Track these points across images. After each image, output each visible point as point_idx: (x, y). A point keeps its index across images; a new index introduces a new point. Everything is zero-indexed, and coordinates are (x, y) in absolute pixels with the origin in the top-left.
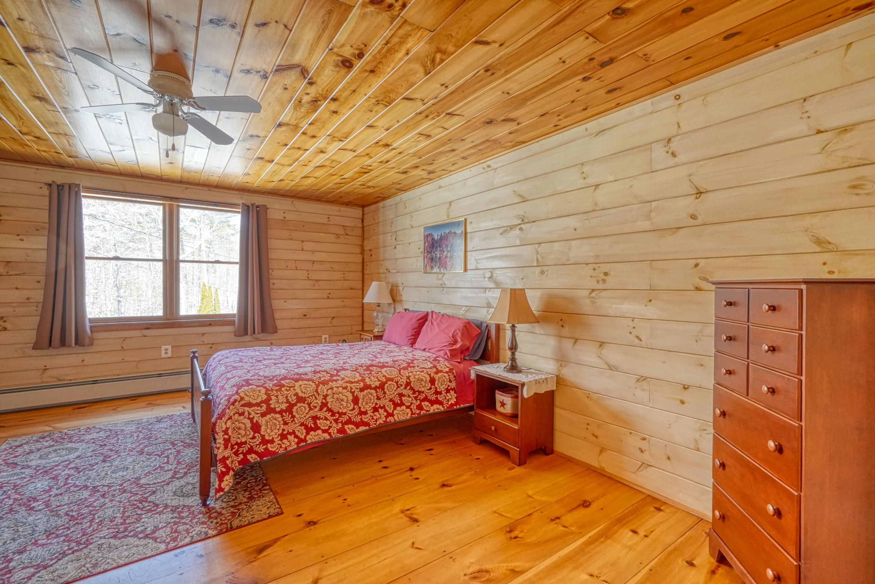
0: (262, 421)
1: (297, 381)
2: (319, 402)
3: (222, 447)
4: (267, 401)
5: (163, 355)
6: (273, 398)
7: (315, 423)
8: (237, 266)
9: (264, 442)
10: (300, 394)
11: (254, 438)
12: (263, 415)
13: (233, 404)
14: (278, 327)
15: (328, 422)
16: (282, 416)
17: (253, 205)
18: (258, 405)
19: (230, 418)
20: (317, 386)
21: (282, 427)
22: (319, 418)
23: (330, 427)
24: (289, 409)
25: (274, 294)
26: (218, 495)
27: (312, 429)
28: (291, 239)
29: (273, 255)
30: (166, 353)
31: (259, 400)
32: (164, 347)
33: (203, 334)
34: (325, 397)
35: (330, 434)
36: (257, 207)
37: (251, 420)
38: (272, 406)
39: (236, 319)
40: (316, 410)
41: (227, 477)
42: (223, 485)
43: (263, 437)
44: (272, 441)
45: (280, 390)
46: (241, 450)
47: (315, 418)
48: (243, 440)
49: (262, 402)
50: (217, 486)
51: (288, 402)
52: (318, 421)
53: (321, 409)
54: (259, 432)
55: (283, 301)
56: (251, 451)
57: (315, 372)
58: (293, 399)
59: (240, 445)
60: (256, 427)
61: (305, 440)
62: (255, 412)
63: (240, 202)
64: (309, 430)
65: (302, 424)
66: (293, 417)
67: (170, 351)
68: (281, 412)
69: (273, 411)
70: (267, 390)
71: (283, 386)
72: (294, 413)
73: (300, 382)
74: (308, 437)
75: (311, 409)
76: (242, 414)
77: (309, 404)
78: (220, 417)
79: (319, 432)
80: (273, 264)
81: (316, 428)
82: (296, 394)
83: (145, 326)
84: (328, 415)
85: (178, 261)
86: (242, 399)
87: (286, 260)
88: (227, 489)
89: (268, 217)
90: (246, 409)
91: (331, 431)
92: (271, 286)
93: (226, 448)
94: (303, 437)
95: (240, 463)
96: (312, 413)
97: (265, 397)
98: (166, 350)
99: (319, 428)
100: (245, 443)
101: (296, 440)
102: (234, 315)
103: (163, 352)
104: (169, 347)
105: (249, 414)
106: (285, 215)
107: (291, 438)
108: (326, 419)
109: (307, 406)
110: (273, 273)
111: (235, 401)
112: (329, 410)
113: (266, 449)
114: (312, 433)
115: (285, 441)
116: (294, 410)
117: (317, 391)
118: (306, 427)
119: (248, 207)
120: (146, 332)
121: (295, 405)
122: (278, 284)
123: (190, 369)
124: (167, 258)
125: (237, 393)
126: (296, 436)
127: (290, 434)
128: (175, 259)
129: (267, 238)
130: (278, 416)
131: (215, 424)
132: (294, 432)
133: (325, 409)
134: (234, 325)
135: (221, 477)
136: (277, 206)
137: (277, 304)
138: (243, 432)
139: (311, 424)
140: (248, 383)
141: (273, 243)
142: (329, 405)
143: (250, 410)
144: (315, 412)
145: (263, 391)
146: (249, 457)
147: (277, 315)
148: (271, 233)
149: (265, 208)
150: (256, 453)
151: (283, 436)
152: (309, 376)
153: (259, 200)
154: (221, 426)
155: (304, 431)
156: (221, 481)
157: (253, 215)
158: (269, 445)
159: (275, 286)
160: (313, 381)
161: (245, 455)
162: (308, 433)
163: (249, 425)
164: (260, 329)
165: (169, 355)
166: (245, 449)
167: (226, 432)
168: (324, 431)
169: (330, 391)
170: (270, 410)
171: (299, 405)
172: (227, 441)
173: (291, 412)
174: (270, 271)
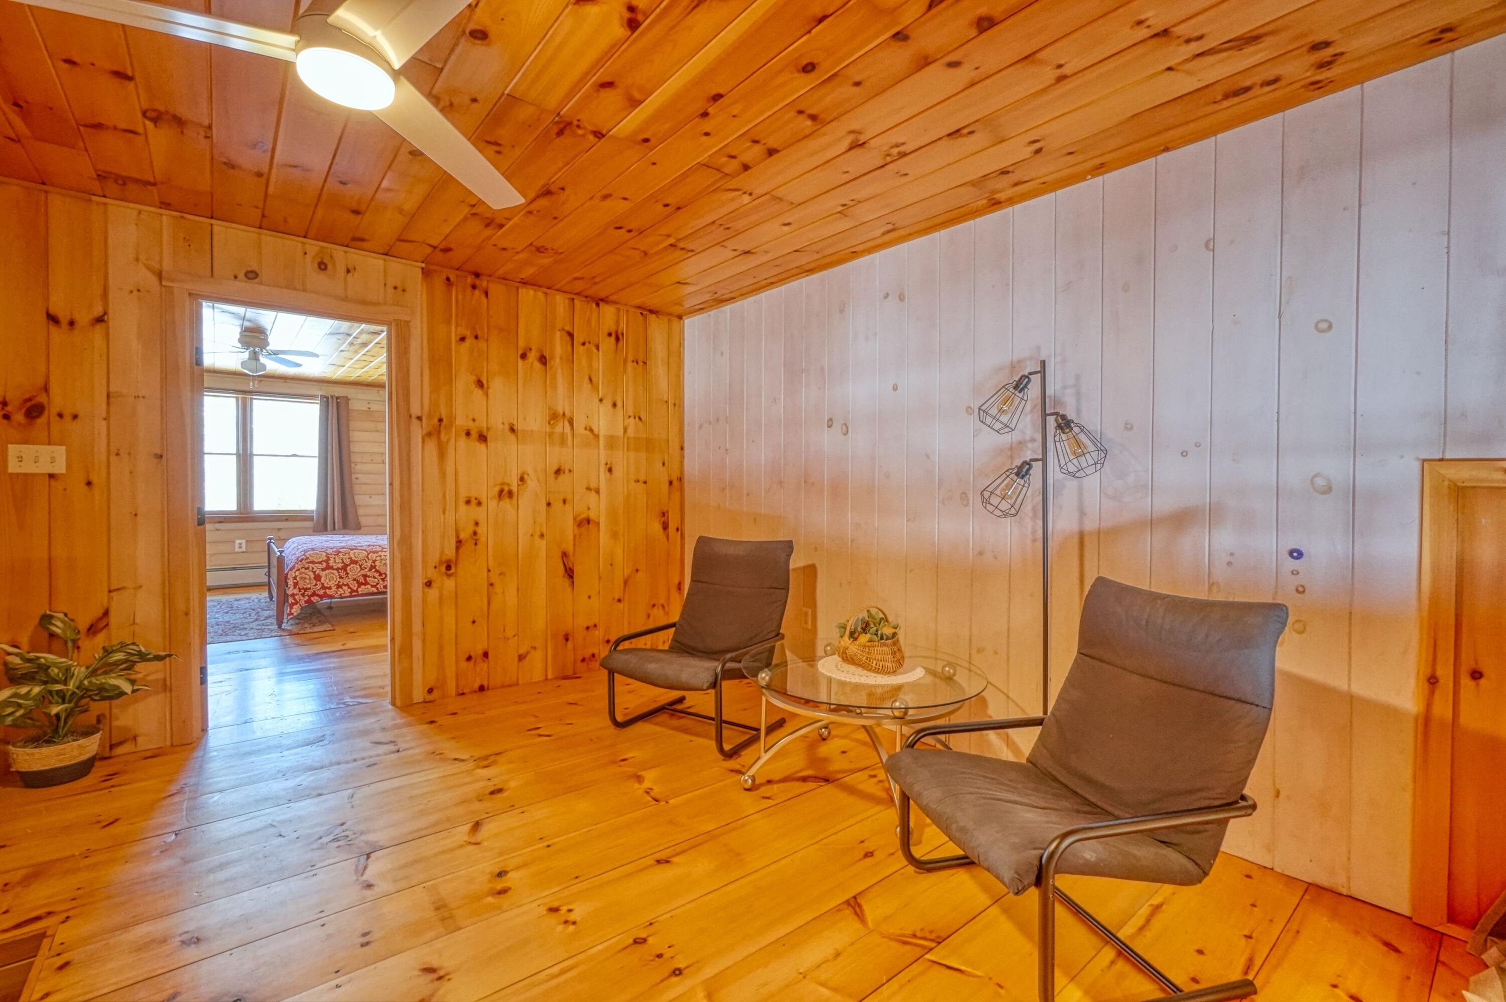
0: (323, 574)
1: (352, 550)
2: (369, 564)
3: (292, 588)
4: (327, 561)
5: (237, 549)
6: (332, 559)
7: (365, 580)
8: (316, 460)
9: (323, 587)
10: (353, 558)
11: (316, 585)
12: (323, 570)
13: (301, 561)
14: (362, 525)
15: (376, 580)
16: (339, 572)
17: (332, 397)
18: (320, 563)
19: (299, 570)
20: (368, 554)
21: (338, 580)
22: (369, 577)
23: (378, 584)
24: (344, 568)
25: (357, 489)
26: (290, 617)
27: (362, 584)
28: (377, 431)
29: (355, 448)
30: (240, 547)
31: (320, 560)
32: (238, 541)
33: (279, 529)
34: (374, 561)
35: (377, 589)
36: (337, 398)
37: (314, 572)
38: (331, 565)
39: (315, 514)
40: (366, 570)
41: (295, 607)
42: (293, 611)
43: (323, 584)
44: (330, 588)
45: (338, 555)
46: (306, 593)
47: (365, 576)
48: (308, 586)
49: (323, 561)
50: (288, 612)
51: (343, 562)
52: (368, 579)
53: (370, 570)
54: (320, 580)
55: (368, 497)
56: (314, 594)
57: (369, 546)
58: (348, 561)
59: (306, 589)
60: (318, 578)
61: (357, 591)
62: (317, 568)
63: (320, 393)
64: (360, 584)
65: (354, 580)
66: (347, 573)
67: (244, 546)
68: (337, 569)
69: (332, 568)
70: (327, 554)
71: (341, 552)
72: (348, 571)
73: (355, 551)
74: (360, 589)
75: (362, 569)
76: (308, 568)
77: (360, 566)
78: (291, 570)
79: (369, 586)
80: (355, 458)
81: (366, 583)
82: (350, 558)
83: (218, 520)
84: (376, 575)
85: (252, 455)
86: (307, 558)
87: (372, 454)
88: (295, 614)
89: (350, 408)
90: (311, 565)
91: (378, 586)
92: (354, 480)
93: (295, 587)
94: (355, 589)
95: (306, 602)
96: (363, 572)
97: (325, 558)
98: (240, 544)
99: (369, 584)
100: (310, 589)
101: (349, 590)
102: (312, 512)
103: (237, 546)
104: (243, 542)
105: (313, 568)
106: (369, 406)
107: (345, 588)
108: (374, 577)
109: (358, 567)
110: (356, 467)
111: (303, 559)
112: (377, 571)
113: (325, 593)
114: (363, 587)
115: (340, 590)
116: (348, 568)
117: (367, 557)
118: (358, 582)
119: (327, 398)
120: (218, 526)
121: (349, 565)
122: (362, 478)
123: (267, 564)
124: (241, 452)
125: (304, 555)
126: (349, 587)
127: (345, 585)
128: (249, 452)
129: (348, 430)
130: (335, 572)
131: (287, 574)
132: (347, 585)
133: (374, 570)
134: (312, 520)
135: (292, 606)
136: (360, 396)
137: (360, 500)
138: (308, 581)
139: (362, 580)
140: (313, 549)
141: (355, 436)
142: (377, 568)
143: (313, 566)
144: (365, 572)
145: (325, 554)
146: (312, 598)
147: (361, 511)
148: (354, 425)
149: (347, 399)
150: (318, 595)
151: (339, 586)
152: (364, 548)
153: (338, 391)
154: (291, 574)
155: (356, 585)
156: (291, 608)
157: (333, 409)
158: (327, 590)
159: (357, 481)
160: (365, 550)
161: (310, 597)
162: (359, 587)
163: (312, 576)
164: (341, 524)
165: (244, 549)
166: (310, 592)
167: (295, 578)
168: (372, 586)
169: (378, 558)
170: (329, 567)
171: (352, 565)
172: (296, 585)
173: (345, 570)
174: (353, 465)
